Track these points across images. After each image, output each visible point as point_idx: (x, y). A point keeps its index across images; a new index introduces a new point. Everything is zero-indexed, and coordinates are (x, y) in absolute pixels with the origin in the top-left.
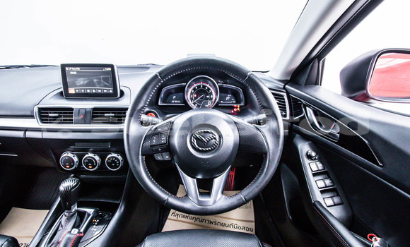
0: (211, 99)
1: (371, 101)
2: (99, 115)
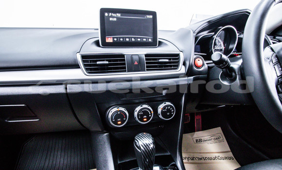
2: (153, 62)
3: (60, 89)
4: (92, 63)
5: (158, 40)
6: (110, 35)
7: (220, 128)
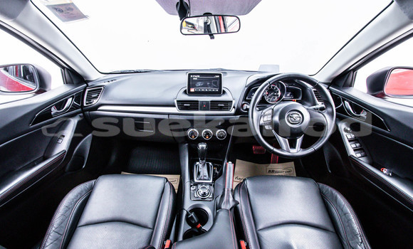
0: (277, 95)
1: (386, 97)
2: (214, 105)
3: (166, 117)
4: (182, 104)
5: (223, 89)
6: (193, 87)
7: (293, 163)
